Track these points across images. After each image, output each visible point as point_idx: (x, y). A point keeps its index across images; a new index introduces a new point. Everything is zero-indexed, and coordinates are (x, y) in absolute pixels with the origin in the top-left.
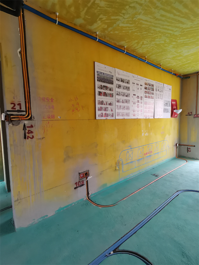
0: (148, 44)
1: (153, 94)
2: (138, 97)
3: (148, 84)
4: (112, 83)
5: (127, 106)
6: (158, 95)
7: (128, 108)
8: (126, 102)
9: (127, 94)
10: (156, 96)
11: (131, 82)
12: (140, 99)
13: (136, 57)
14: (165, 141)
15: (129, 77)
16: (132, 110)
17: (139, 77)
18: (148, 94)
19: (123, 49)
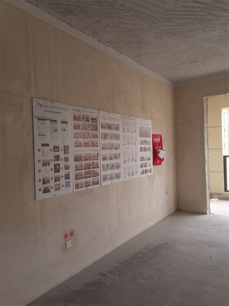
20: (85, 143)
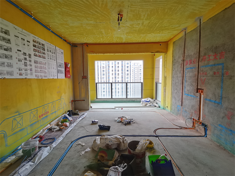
1: (44, 53)
2: (25, 54)
3: (38, 42)
6: (51, 56)
11: (12, 34)
13: (17, 7)
16: (17, 68)
18: (38, 53)
20: (39, 55)
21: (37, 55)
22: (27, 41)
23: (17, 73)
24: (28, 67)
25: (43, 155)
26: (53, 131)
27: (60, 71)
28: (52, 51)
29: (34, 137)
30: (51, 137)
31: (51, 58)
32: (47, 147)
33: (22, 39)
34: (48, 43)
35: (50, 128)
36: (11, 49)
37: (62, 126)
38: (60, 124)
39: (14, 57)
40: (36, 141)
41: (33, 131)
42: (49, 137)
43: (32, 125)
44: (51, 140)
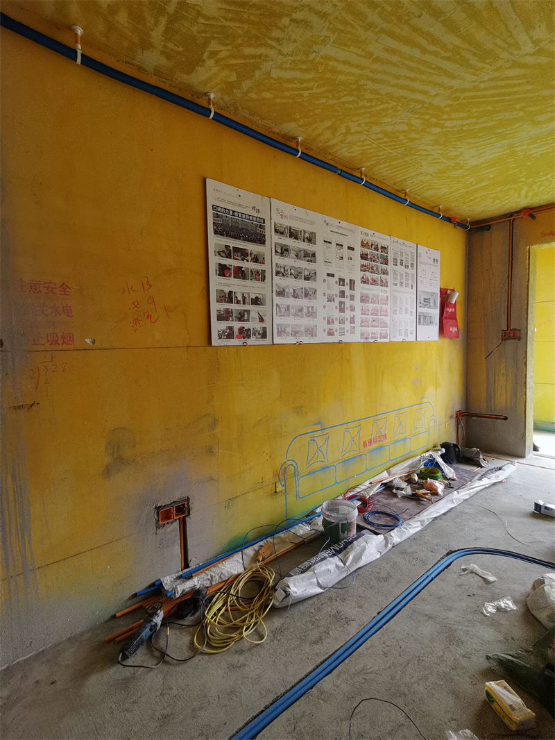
0: (361, 132)
1: (385, 272)
2: (342, 281)
3: (372, 245)
4: (261, 240)
5: (308, 308)
6: (401, 275)
7: (311, 313)
8: (306, 295)
9: (307, 273)
10: (395, 278)
11: (319, 240)
12: (346, 288)
13: (333, 169)
14: (423, 406)
15: (312, 223)
16: (324, 318)
17: (344, 224)
18: (371, 272)
19: (293, 145)
21: (368, 280)
22: (349, 248)
23: (324, 330)
24: (348, 314)
25: (366, 552)
26: (395, 495)
27: (425, 317)
28: (407, 261)
29: (349, 495)
30: (389, 511)
31: (401, 283)
32: (377, 534)
33: (337, 244)
34: (396, 239)
35: (389, 484)
36: (315, 275)
37: (422, 487)
38: (416, 478)
39: (320, 294)
40: (352, 507)
41: (348, 479)
42: (383, 509)
43: (346, 462)
44: (388, 519)
